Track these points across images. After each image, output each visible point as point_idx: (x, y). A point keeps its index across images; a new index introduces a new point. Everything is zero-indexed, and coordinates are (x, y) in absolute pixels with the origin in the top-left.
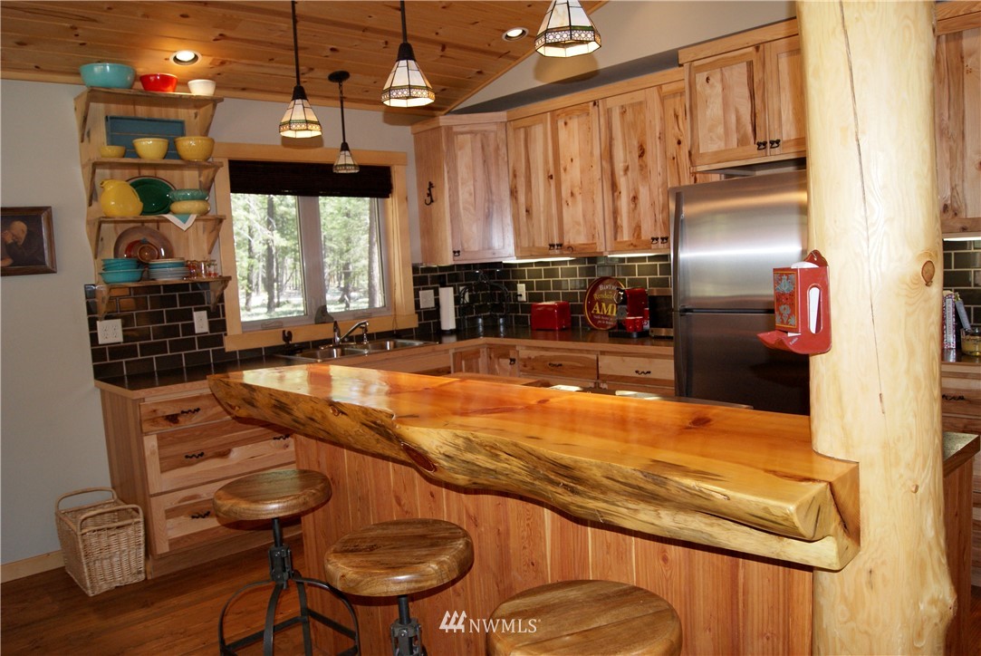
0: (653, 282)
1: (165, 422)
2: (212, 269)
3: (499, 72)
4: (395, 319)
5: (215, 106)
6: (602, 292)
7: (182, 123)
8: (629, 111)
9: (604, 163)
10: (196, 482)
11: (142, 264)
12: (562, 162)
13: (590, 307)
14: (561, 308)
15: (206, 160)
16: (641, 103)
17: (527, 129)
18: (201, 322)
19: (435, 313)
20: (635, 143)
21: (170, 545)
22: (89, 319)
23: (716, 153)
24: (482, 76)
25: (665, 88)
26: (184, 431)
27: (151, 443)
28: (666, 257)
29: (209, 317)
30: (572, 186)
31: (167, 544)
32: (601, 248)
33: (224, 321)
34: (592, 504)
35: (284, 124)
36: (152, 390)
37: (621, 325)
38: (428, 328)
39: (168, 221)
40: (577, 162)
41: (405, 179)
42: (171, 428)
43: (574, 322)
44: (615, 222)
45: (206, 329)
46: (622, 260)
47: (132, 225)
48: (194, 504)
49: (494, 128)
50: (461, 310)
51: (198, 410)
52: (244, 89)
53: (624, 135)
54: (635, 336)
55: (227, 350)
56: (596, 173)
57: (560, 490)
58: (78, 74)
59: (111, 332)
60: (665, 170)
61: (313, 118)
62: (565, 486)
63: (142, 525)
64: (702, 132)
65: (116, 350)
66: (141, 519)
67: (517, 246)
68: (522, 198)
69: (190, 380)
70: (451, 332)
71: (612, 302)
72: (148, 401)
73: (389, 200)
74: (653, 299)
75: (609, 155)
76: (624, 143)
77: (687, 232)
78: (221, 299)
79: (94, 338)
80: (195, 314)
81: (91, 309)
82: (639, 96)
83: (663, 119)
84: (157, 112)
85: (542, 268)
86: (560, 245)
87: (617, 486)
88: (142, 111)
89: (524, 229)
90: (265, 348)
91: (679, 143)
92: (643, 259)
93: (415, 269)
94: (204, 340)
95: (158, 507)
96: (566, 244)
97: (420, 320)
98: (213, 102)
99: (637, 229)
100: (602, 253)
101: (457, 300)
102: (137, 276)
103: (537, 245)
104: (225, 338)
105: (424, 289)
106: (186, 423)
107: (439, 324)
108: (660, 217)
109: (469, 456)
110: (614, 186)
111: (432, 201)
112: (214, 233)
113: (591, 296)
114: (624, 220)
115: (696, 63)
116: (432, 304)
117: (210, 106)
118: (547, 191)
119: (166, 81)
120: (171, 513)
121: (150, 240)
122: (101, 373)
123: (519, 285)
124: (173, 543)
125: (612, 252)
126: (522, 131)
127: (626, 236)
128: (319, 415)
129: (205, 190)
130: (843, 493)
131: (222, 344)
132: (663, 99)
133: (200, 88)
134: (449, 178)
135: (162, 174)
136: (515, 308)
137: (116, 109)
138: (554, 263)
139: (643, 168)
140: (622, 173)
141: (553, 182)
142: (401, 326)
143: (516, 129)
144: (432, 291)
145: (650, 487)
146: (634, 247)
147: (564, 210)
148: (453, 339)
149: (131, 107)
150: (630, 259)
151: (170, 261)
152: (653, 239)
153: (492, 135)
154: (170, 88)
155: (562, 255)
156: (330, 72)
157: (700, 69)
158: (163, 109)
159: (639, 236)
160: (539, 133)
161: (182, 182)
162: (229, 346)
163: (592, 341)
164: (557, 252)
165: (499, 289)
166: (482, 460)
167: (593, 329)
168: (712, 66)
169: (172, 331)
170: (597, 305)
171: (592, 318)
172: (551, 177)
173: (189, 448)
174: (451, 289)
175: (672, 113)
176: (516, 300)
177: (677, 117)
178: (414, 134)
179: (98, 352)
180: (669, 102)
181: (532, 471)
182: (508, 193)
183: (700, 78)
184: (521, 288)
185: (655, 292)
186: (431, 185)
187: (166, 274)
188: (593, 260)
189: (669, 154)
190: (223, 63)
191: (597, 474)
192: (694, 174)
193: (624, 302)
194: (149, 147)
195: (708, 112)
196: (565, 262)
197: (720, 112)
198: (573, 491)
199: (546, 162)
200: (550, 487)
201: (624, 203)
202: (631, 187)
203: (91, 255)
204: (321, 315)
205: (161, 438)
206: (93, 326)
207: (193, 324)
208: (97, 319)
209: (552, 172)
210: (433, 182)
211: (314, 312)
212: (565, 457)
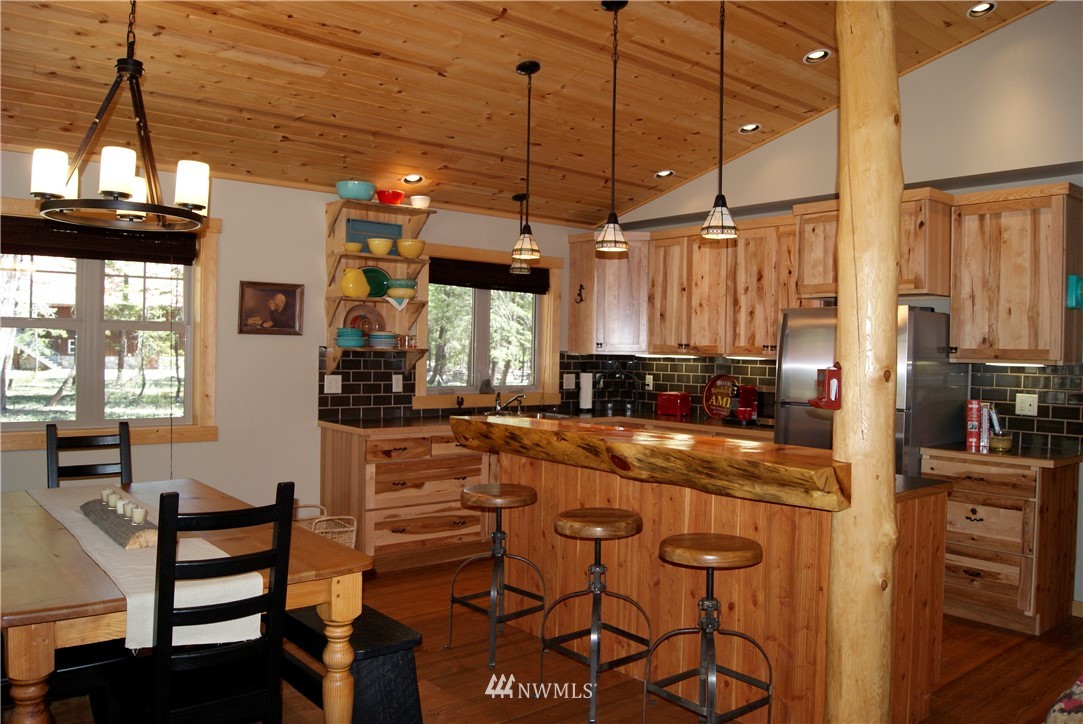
0: (762, 382)
1: (383, 456)
2: (413, 342)
3: (646, 200)
4: (543, 397)
5: (428, 216)
6: (719, 387)
7: (400, 227)
8: (752, 244)
9: (729, 282)
10: (397, 505)
11: (366, 335)
12: (694, 278)
13: (708, 398)
14: (683, 398)
15: (418, 257)
16: (762, 238)
17: (667, 249)
18: (397, 383)
19: (575, 394)
20: (755, 269)
21: (375, 550)
22: (320, 373)
23: (816, 286)
24: (633, 202)
25: (782, 229)
26: (396, 464)
27: (371, 469)
28: (774, 362)
29: (404, 380)
30: (701, 299)
31: (373, 551)
32: (721, 350)
33: (414, 384)
34: (720, 483)
35: (517, 250)
36: (377, 430)
37: (733, 414)
38: (569, 404)
39: (388, 302)
40: (706, 281)
41: (559, 280)
42: (385, 461)
43: (694, 410)
44: (735, 331)
45: (400, 389)
46: (738, 361)
47: (356, 303)
48: (394, 522)
49: (638, 244)
50: (597, 394)
51: (405, 449)
52: (446, 202)
53: (746, 262)
54: (744, 423)
55: (414, 408)
56: (722, 290)
57: (703, 477)
58: (334, 186)
59: (334, 385)
60: (777, 293)
61: (536, 248)
62: (706, 474)
63: (354, 533)
64: (807, 270)
65: (336, 399)
66: (354, 528)
67: (650, 343)
68: (658, 304)
69: (385, 427)
70: (588, 411)
71: (727, 395)
72: (373, 438)
73: (546, 297)
74: (762, 395)
75: (733, 275)
76: (746, 269)
77: (790, 343)
78: (414, 367)
79: (321, 388)
80: (394, 377)
81: (322, 365)
82: (760, 233)
83: (778, 253)
84: (384, 217)
85: (669, 363)
86: (687, 345)
87: (735, 471)
88: (372, 216)
89: (657, 330)
90: (443, 410)
91: (790, 272)
92: (755, 362)
93: (562, 356)
94: (399, 399)
95: (371, 519)
96: (692, 344)
97: (562, 398)
98: (428, 213)
99: (752, 338)
100: (721, 355)
101: (595, 384)
102: (362, 343)
103: (668, 343)
104: (414, 398)
105: (568, 373)
106: (396, 458)
107: (578, 403)
108: (771, 330)
109: (652, 460)
110: (736, 302)
111: (582, 300)
112: (416, 315)
113: (709, 390)
114: (742, 330)
115: (806, 217)
116: (573, 386)
117: (425, 215)
118: (680, 300)
119: (396, 196)
120: (379, 526)
121: (369, 316)
122: (324, 415)
123: (647, 376)
124: (378, 549)
125: (730, 355)
126: (662, 249)
127: (742, 342)
128: (545, 442)
129: (412, 281)
130: (841, 475)
131: (411, 403)
132: (779, 237)
133: (419, 202)
134: (598, 282)
135: (382, 265)
136: (642, 395)
137: (355, 214)
138: (679, 360)
139: (760, 289)
140: (743, 292)
141: (685, 293)
142: (547, 403)
143: (658, 247)
144: (574, 376)
145: (751, 469)
146: (748, 352)
147: (693, 319)
148: (589, 416)
149: (364, 212)
150: (744, 362)
151: (383, 333)
152: (764, 346)
153: (637, 251)
154: (399, 201)
155: (688, 354)
156: (515, 194)
157: (808, 221)
158: (387, 215)
159: (753, 344)
160: (676, 251)
161: (395, 272)
162: (416, 405)
163: (709, 424)
164: (684, 351)
165: (631, 378)
166: (659, 462)
167: (710, 417)
168: (818, 220)
169: (377, 388)
170: (714, 397)
171: (709, 408)
172: (684, 289)
173: (395, 477)
174: (591, 375)
175: (785, 248)
176: (643, 388)
177: (789, 252)
178: (570, 243)
179: (323, 399)
180: (784, 240)
181: (689, 467)
182: (646, 299)
183: (808, 228)
184: (649, 379)
185: (765, 389)
186: (582, 287)
187: (382, 344)
188: (712, 359)
189: (781, 281)
190: (438, 184)
191: (724, 465)
192: (800, 299)
193: (737, 396)
194: (380, 246)
195: (813, 254)
196: (689, 360)
197: (821, 256)
198: (711, 476)
199: (681, 277)
200: (698, 476)
201: (743, 316)
202: (749, 304)
203: (325, 325)
204: (486, 386)
205: (377, 467)
206: (322, 379)
207: (391, 385)
208: (325, 374)
209: (685, 285)
210: (584, 284)
211: (479, 384)
212: (709, 457)
